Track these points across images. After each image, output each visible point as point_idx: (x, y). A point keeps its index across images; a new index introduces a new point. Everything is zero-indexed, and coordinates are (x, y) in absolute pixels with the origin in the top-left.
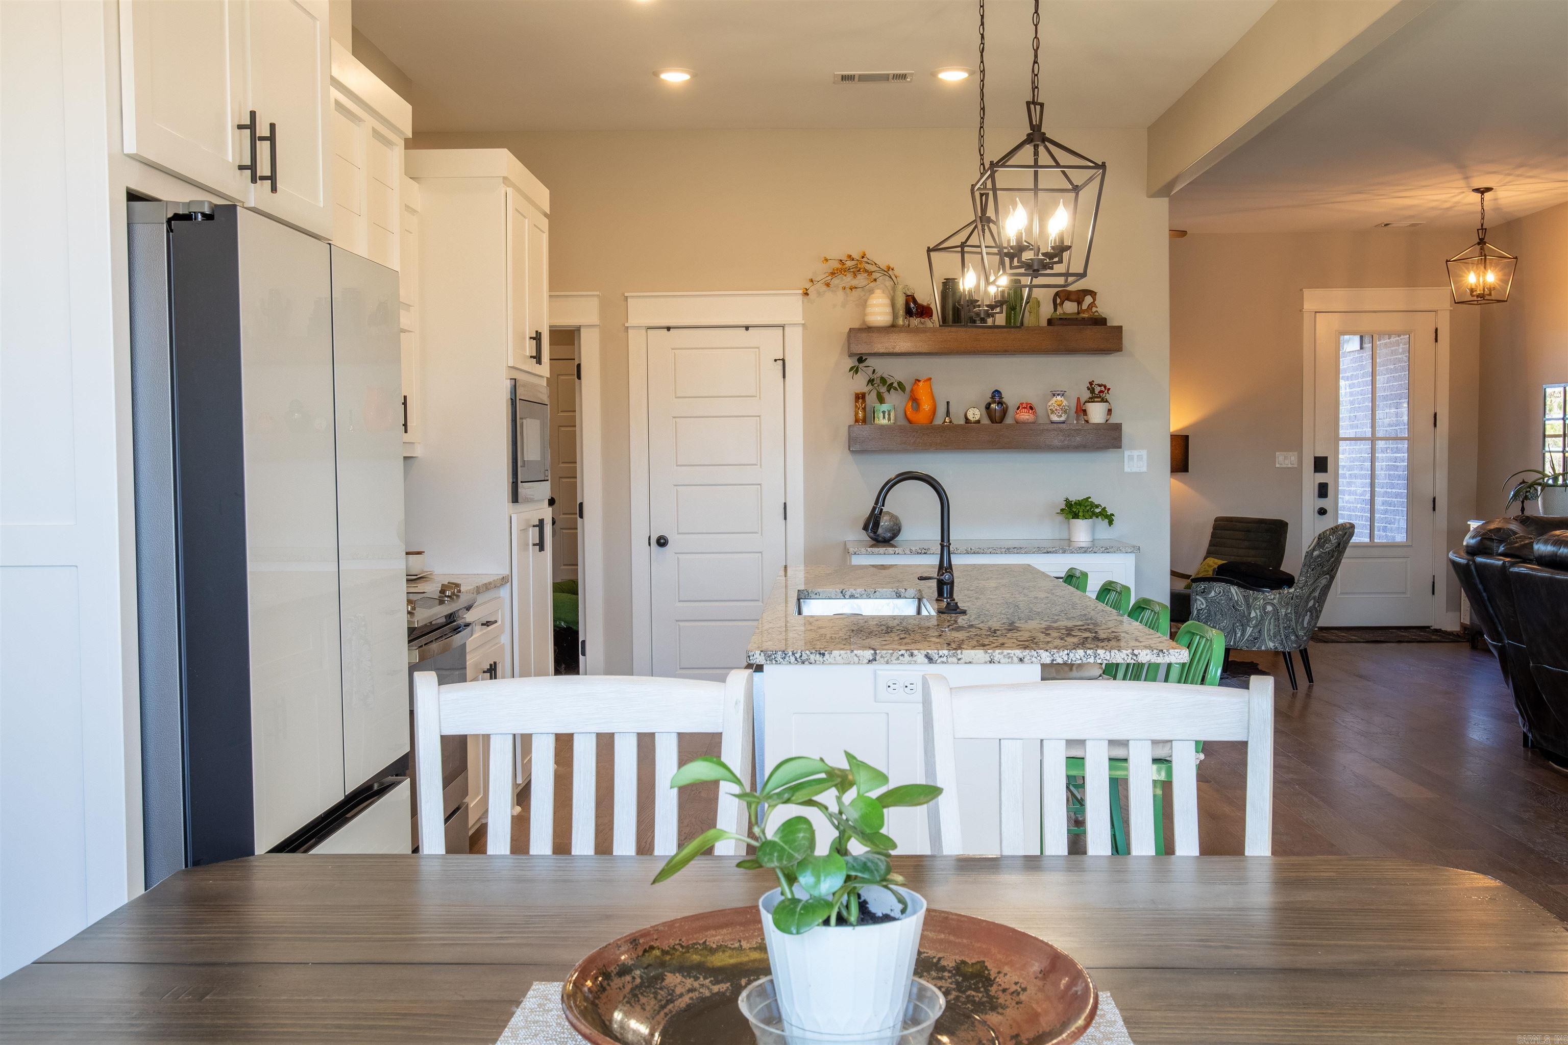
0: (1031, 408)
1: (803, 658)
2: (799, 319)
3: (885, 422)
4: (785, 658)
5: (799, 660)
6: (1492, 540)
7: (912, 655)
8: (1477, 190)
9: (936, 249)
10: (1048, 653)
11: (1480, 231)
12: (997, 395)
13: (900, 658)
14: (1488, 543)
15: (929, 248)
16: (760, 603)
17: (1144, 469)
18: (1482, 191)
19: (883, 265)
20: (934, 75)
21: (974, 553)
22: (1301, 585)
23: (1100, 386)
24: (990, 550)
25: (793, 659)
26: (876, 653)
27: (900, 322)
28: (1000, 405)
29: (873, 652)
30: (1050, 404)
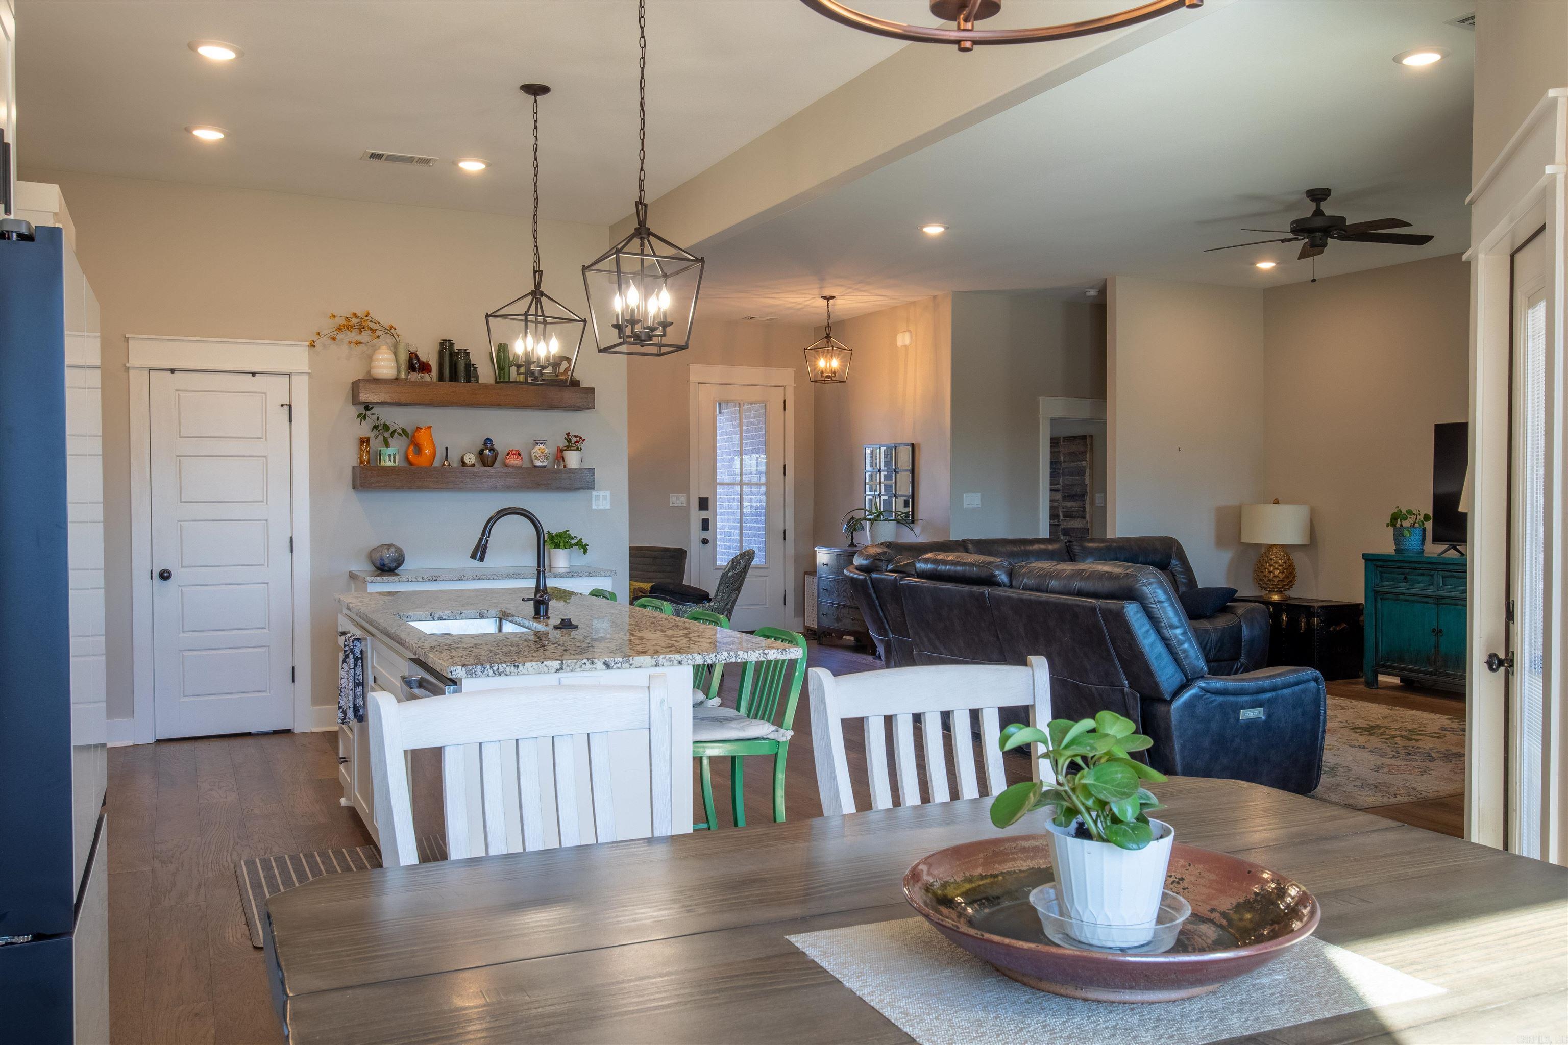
0: (519, 454)
1: (500, 671)
2: (306, 368)
3: (391, 464)
4: (483, 671)
5: (496, 673)
6: (880, 560)
7: (593, 663)
8: (824, 297)
9: (492, 316)
10: (700, 656)
11: (827, 328)
12: (488, 442)
13: (584, 666)
14: (879, 563)
15: (487, 314)
16: (266, 631)
17: (608, 507)
18: (828, 298)
19: (386, 323)
20: (455, 163)
21: (479, 579)
22: (718, 600)
23: (576, 437)
24: (493, 576)
25: (491, 672)
26: (562, 663)
27: (403, 375)
28: (492, 452)
29: (560, 662)
30: (534, 451)
